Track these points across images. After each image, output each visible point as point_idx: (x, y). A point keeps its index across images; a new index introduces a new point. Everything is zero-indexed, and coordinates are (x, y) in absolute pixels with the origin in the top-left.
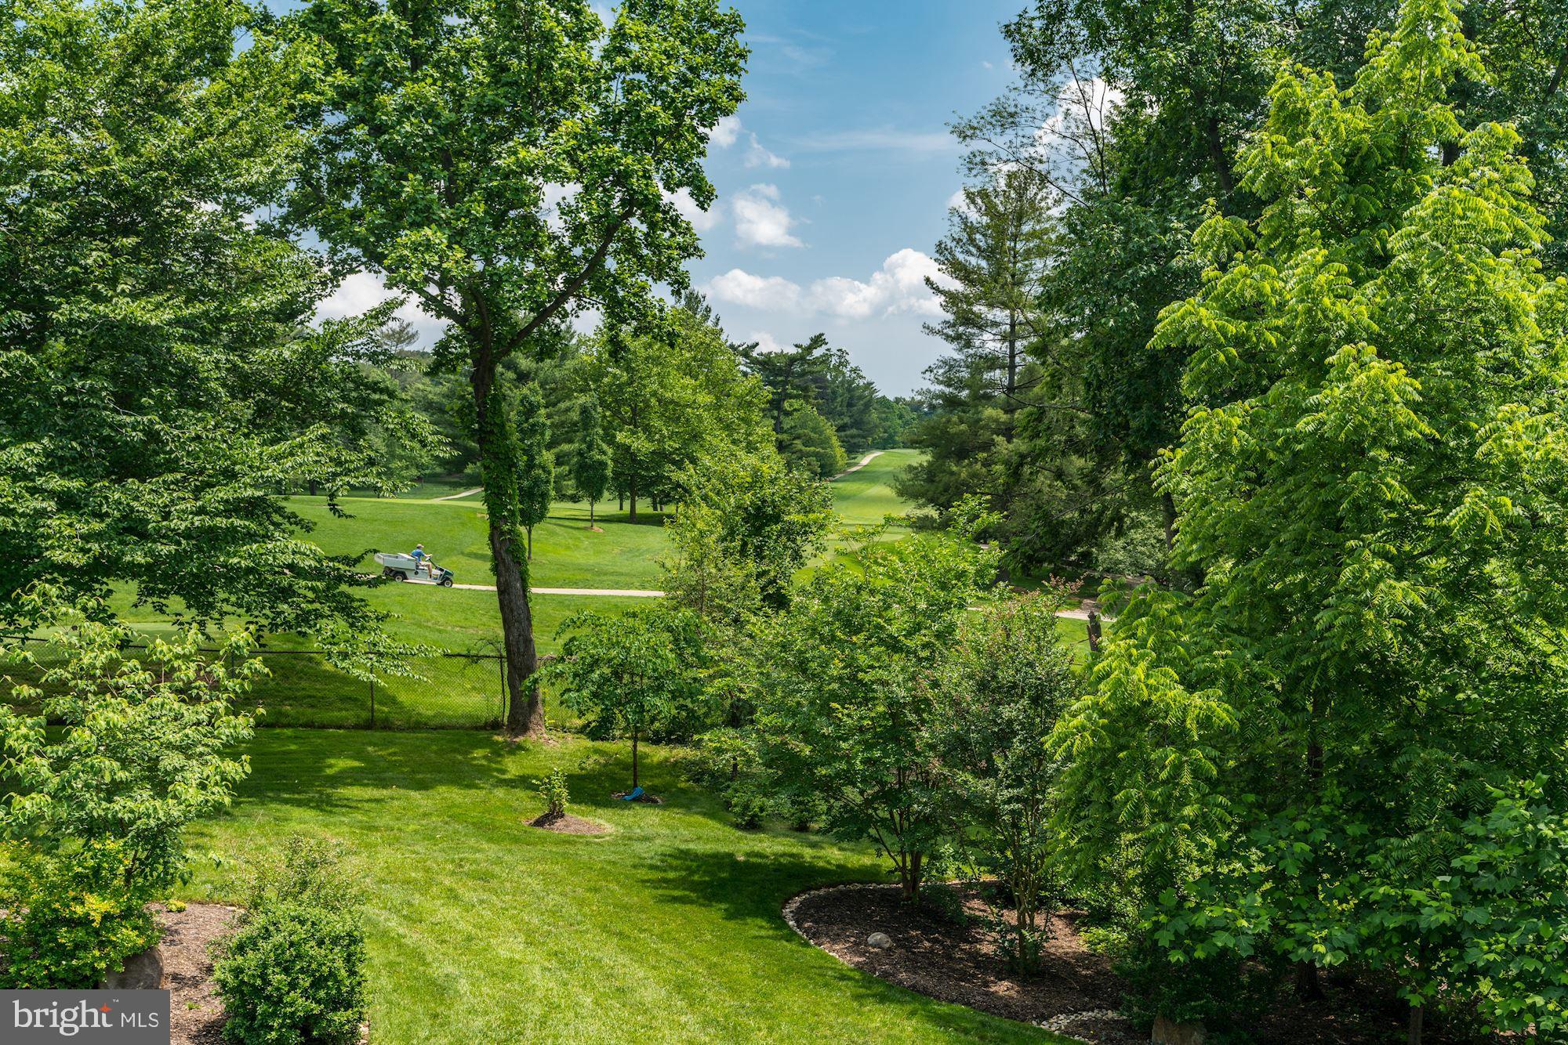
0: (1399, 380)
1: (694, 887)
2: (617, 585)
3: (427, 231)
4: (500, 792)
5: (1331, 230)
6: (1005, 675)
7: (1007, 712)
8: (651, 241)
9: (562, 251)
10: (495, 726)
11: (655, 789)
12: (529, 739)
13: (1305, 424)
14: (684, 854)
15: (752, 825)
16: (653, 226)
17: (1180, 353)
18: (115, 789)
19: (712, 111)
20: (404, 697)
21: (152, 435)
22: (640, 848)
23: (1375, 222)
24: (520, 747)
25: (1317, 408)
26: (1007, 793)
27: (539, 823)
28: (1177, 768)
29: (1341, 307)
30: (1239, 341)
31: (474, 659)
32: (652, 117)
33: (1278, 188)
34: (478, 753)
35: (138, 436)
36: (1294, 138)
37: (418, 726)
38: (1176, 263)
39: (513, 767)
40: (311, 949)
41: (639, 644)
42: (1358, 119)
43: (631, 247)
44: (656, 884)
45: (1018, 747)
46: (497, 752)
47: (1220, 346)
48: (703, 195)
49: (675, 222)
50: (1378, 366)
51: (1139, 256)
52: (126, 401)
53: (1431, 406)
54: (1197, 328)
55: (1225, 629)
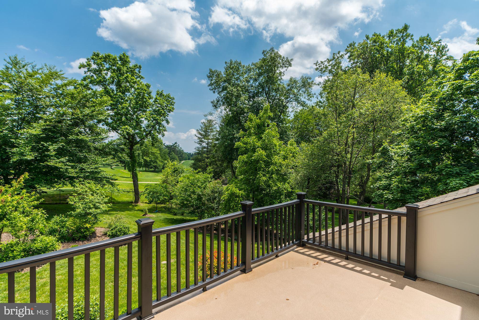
0: (264, 153)
1: (170, 222)
2: (146, 181)
3: (126, 126)
4: (136, 212)
5: (256, 134)
6: (216, 190)
7: (216, 195)
8: (159, 129)
9: (145, 130)
10: (132, 202)
11: (159, 211)
12: (138, 204)
13: (253, 158)
14: (167, 218)
15: (175, 215)
16: (160, 127)
17: (237, 149)
18: (90, 208)
19: (170, 111)
20: (116, 199)
21: (85, 157)
22: (160, 218)
23: (260, 134)
24: (137, 205)
25: (254, 156)
26: (216, 205)
27: (143, 215)
28: (238, 200)
29: (257, 144)
30: (245, 147)
31: (128, 192)
32: (161, 111)
33: (249, 128)
34: (130, 206)
35: (82, 157)
36: (251, 122)
37: (119, 203)
38: (235, 136)
39: (136, 208)
40: (123, 229)
41: (159, 188)
42: (258, 121)
43: (156, 129)
44: (164, 222)
45: (217, 199)
46: (133, 206)
47: (243, 148)
48: (168, 122)
49: (163, 126)
50: (261, 151)
51: (229, 135)
52: (81, 151)
53: (267, 156)
54: (240, 146)
55: (244, 183)
